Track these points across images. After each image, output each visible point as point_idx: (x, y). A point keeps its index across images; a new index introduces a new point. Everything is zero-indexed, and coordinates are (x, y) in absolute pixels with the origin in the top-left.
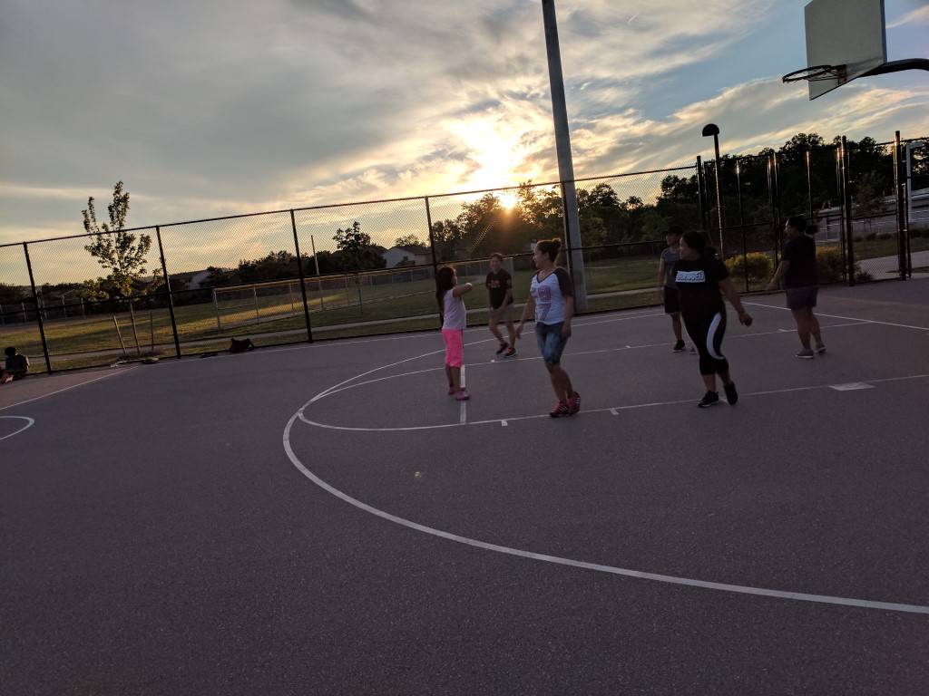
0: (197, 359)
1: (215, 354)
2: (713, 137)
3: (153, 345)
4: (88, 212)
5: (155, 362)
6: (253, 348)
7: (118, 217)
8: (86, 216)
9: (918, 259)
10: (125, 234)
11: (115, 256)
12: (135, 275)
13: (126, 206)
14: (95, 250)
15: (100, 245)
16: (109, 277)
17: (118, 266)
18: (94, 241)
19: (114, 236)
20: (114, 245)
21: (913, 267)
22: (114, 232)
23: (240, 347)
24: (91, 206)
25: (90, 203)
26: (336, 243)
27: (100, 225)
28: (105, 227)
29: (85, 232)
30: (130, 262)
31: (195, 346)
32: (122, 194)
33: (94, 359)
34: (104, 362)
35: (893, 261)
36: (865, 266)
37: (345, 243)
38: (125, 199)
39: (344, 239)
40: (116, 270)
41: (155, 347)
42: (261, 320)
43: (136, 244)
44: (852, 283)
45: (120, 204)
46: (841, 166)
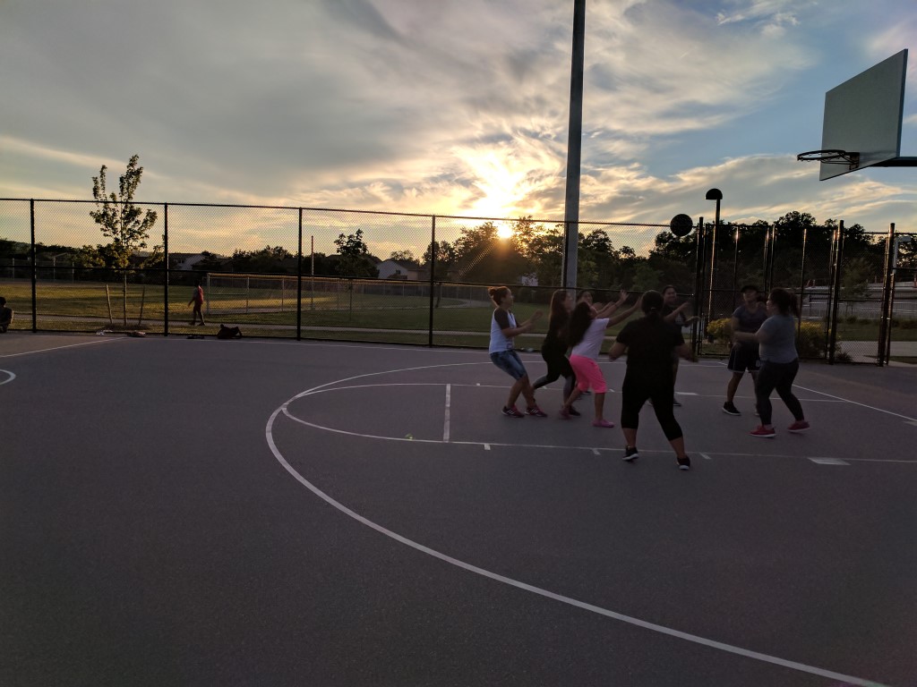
0: (184, 339)
1: (202, 337)
2: (715, 201)
3: (140, 319)
4: (99, 180)
5: (142, 336)
6: (241, 337)
7: (127, 189)
8: (96, 182)
9: (897, 348)
10: (132, 207)
11: (119, 226)
12: (135, 248)
13: (138, 180)
14: (99, 218)
15: (105, 214)
16: (109, 245)
17: (119, 237)
18: (100, 208)
19: (120, 207)
20: (119, 215)
21: (891, 355)
22: (121, 202)
23: (227, 334)
24: (102, 174)
25: (101, 172)
26: (338, 247)
27: (108, 195)
28: (113, 196)
29: (93, 199)
30: (132, 234)
31: (182, 327)
32: (136, 168)
33: (79, 324)
34: (90, 328)
35: (872, 347)
36: (845, 347)
37: (345, 248)
38: (138, 173)
39: (345, 245)
40: (117, 240)
41: (143, 322)
42: (250, 311)
43: (141, 218)
44: (832, 362)
45: (132, 177)
46: (835, 249)
